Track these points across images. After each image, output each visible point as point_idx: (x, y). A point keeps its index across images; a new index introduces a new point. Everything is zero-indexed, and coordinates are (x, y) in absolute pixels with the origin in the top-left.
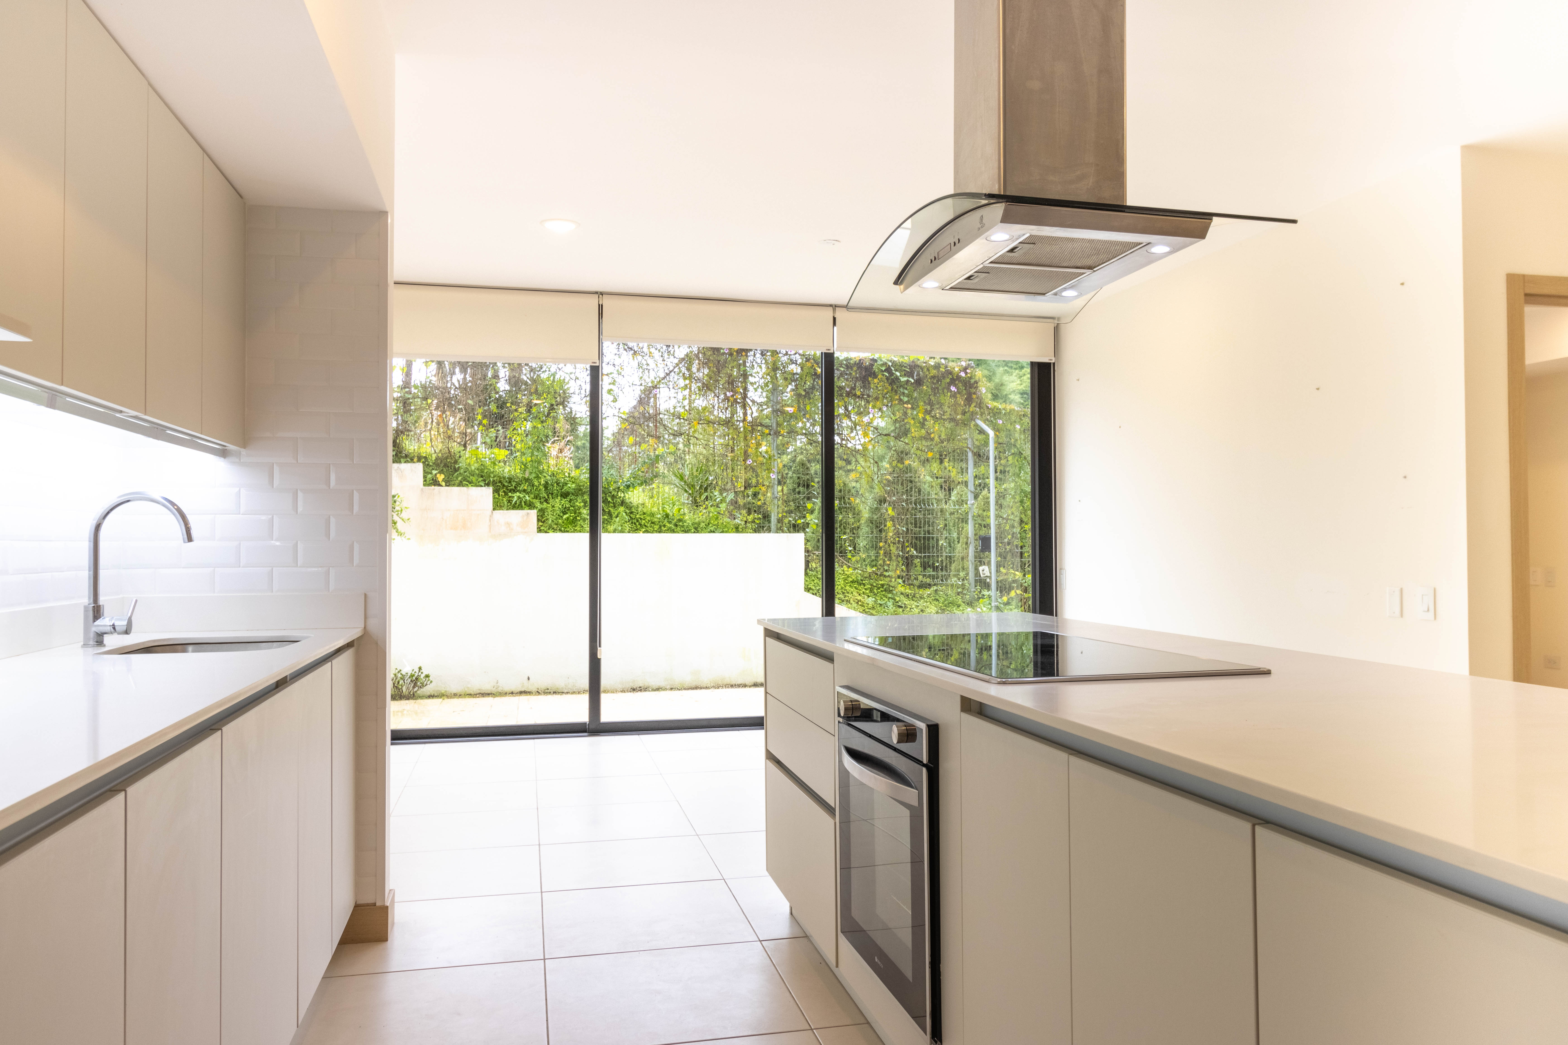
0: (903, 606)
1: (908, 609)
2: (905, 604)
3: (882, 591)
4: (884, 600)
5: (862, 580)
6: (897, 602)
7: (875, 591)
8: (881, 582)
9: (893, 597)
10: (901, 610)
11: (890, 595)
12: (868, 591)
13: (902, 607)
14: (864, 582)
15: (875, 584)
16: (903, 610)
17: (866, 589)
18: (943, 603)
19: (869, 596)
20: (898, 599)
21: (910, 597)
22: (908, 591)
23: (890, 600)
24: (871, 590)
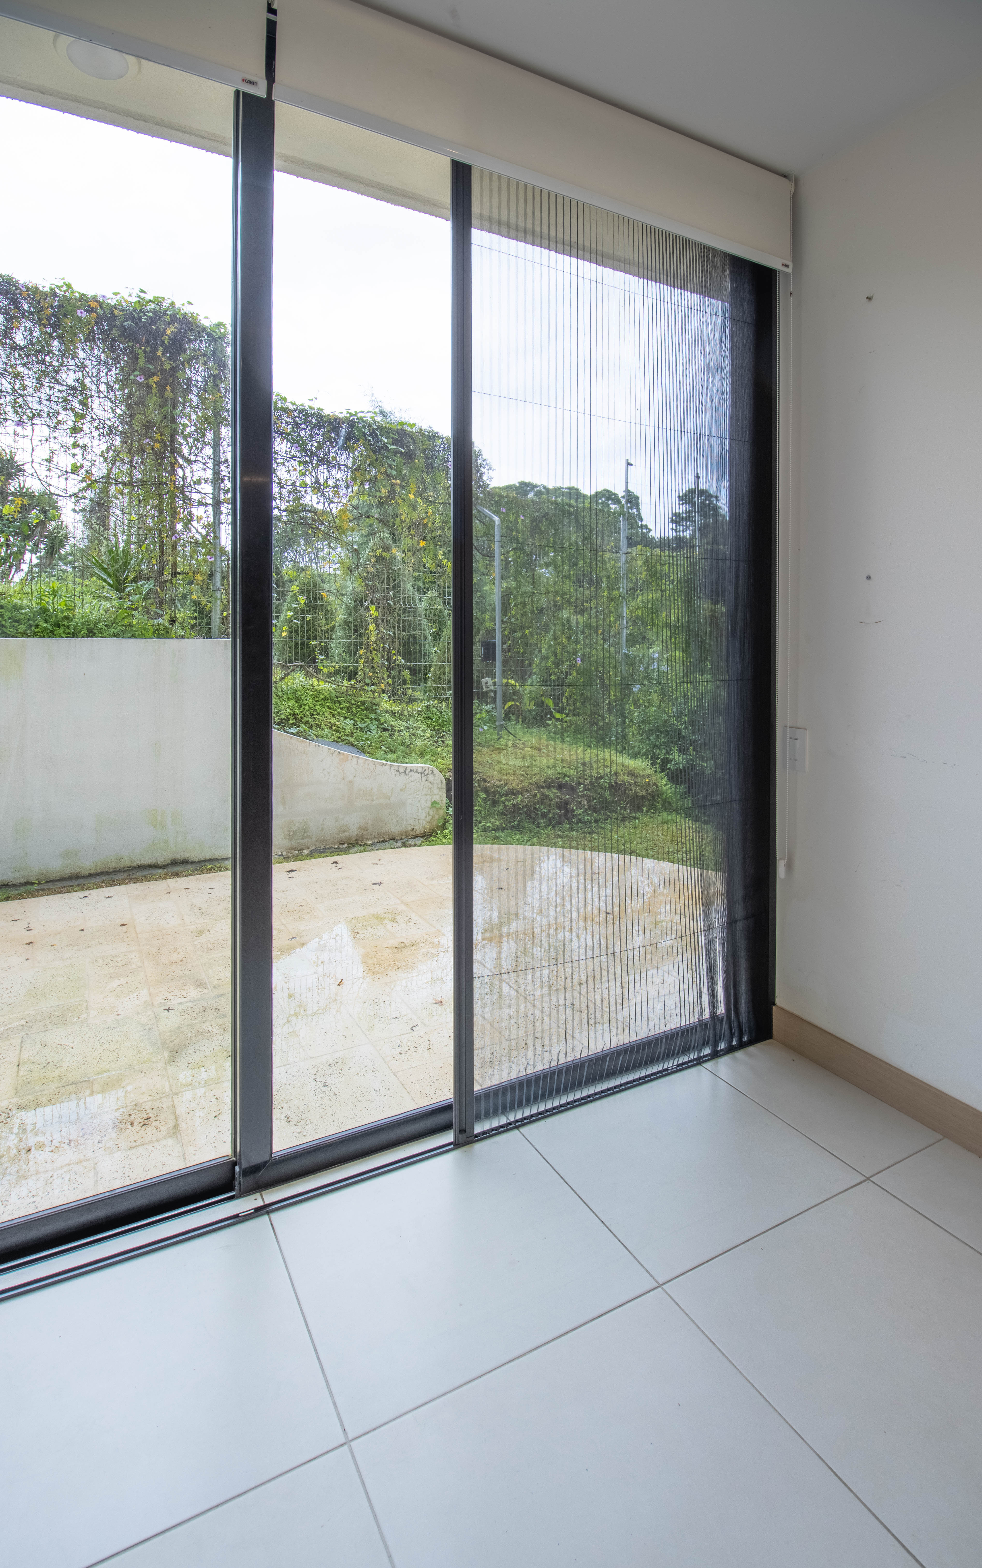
0: (389, 728)
1: (396, 734)
2: (392, 726)
3: (362, 710)
4: (365, 722)
5: (337, 697)
6: (382, 724)
7: (354, 710)
8: (361, 699)
9: (376, 717)
10: (386, 734)
11: (373, 716)
12: (344, 712)
13: (388, 730)
14: (339, 699)
15: (353, 702)
16: (390, 735)
17: (341, 709)
18: (437, 722)
19: (346, 718)
20: (382, 720)
21: (397, 715)
22: (395, 708)
23: (374, 722)
24: (349, 709)
